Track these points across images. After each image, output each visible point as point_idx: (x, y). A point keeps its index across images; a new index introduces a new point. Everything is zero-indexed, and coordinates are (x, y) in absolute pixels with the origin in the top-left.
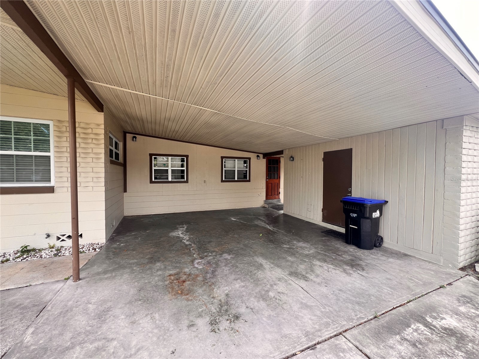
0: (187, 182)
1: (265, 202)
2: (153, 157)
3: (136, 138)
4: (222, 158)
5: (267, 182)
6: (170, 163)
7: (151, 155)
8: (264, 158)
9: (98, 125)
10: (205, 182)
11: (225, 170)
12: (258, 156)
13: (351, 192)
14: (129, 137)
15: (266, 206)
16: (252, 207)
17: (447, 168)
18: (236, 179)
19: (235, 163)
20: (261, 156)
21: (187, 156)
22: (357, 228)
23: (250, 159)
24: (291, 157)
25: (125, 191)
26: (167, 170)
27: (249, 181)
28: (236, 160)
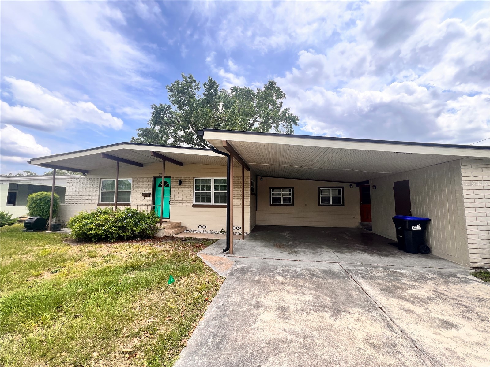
0: (293, 205)
1: (360, 224)
2: (272, 189)
3: (262, 178)
4: (319, 188)
5: (361, 206)
6: (282, 192)
7: (271, 188)
8: (357, 186)
9: (248, 177)
10: (306, 205)
11: (321, 197)
12: (351, 185)
13: (411, 213)
14: (259, 178)
15: (361, 227)
16: (347, 227)
17: (457, 194)
18: (331, 203)
19: (330, 191)
20: (354, 185)
21: (293, 188)
22: (401, 237)
23: (343, 188)
24: (374, 186)
25: (257, 210)
26: (280, 197)
27: (343, 205)
28: (331, 189)
